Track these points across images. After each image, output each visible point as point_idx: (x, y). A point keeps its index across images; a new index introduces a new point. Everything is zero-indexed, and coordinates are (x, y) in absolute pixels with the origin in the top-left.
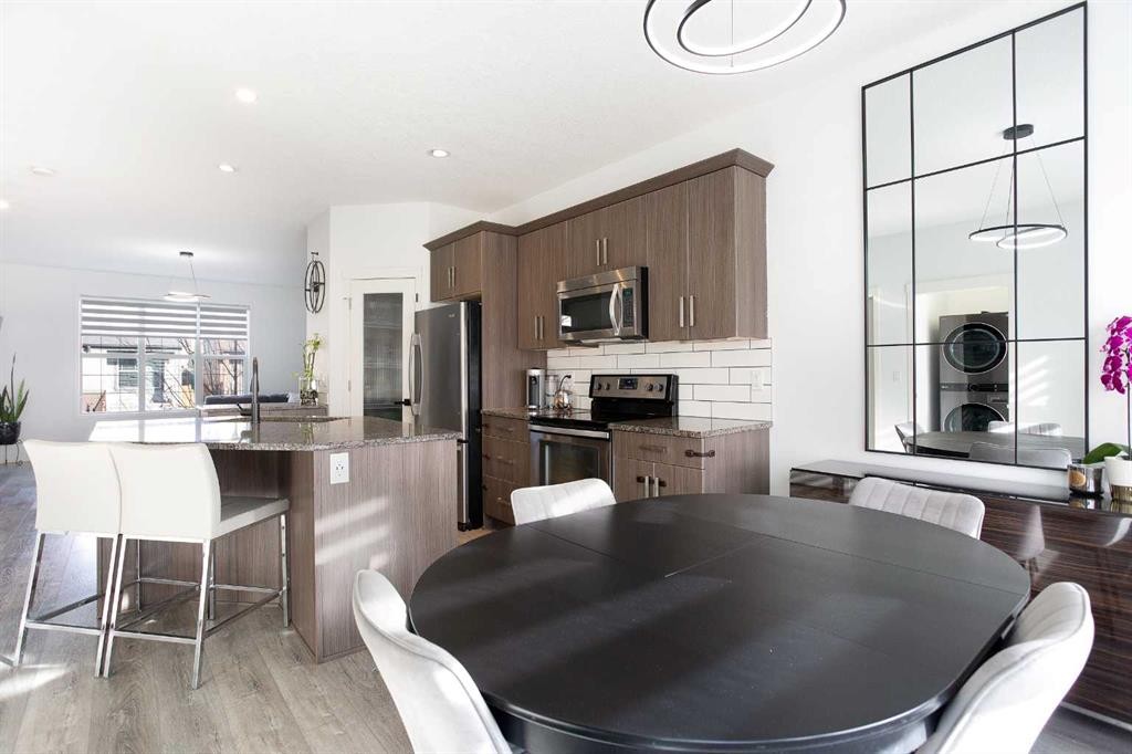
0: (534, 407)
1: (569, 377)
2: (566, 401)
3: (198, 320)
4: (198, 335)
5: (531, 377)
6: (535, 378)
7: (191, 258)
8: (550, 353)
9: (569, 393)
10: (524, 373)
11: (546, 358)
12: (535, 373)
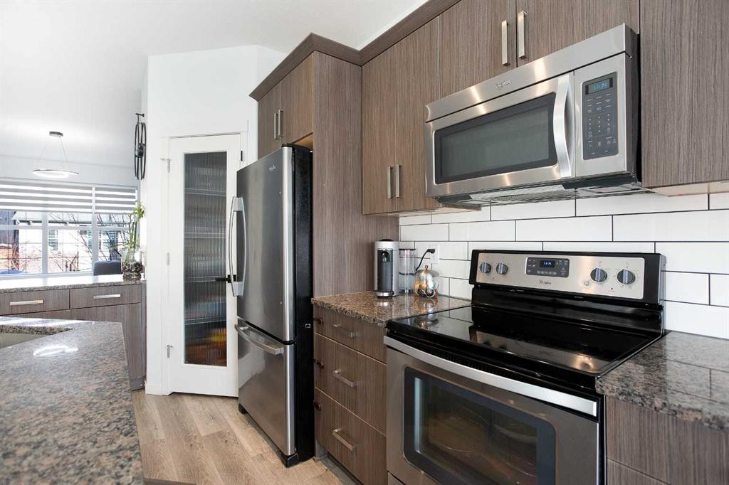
0: (386, 294)
1: (432, 251)
2: (431, 286)
3: (93, 198)
4: (93, 210)
5: (381, 252)
6: (386, 254)
7: (62, 137)
8: (402, 221)
9: (434, 275)
10: (372, 246)
11: (398, 226)
12: (386, 246)
